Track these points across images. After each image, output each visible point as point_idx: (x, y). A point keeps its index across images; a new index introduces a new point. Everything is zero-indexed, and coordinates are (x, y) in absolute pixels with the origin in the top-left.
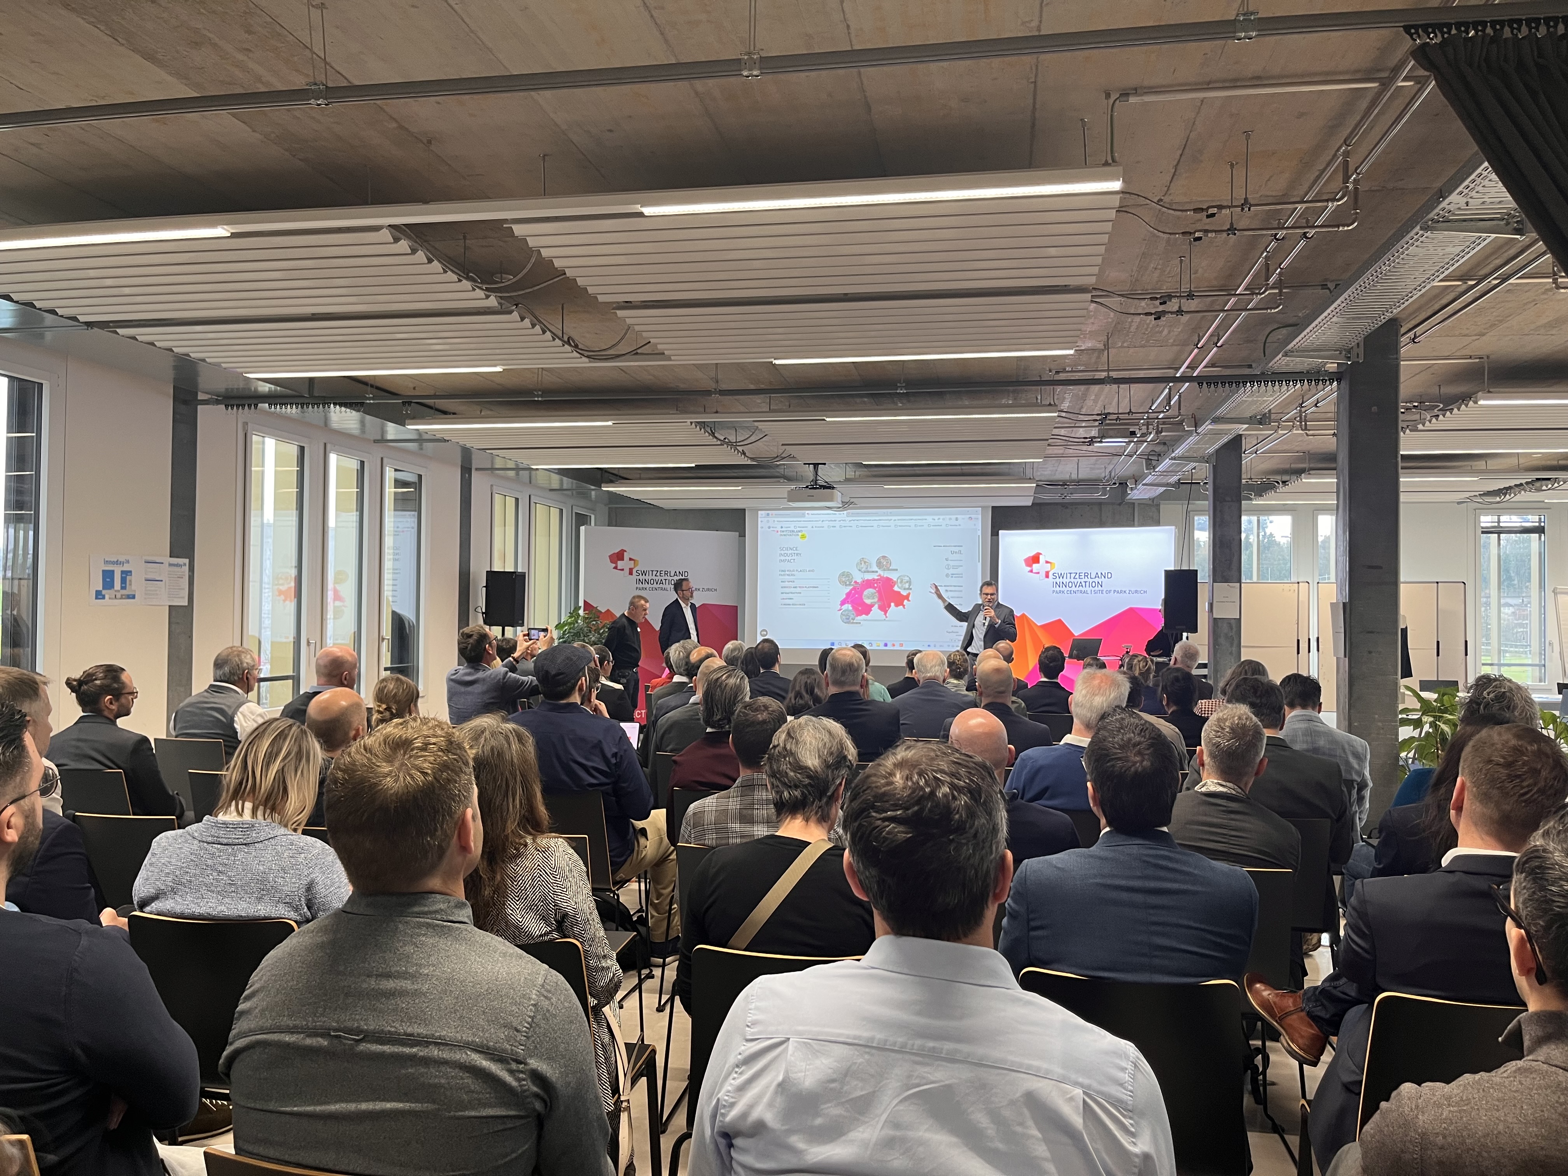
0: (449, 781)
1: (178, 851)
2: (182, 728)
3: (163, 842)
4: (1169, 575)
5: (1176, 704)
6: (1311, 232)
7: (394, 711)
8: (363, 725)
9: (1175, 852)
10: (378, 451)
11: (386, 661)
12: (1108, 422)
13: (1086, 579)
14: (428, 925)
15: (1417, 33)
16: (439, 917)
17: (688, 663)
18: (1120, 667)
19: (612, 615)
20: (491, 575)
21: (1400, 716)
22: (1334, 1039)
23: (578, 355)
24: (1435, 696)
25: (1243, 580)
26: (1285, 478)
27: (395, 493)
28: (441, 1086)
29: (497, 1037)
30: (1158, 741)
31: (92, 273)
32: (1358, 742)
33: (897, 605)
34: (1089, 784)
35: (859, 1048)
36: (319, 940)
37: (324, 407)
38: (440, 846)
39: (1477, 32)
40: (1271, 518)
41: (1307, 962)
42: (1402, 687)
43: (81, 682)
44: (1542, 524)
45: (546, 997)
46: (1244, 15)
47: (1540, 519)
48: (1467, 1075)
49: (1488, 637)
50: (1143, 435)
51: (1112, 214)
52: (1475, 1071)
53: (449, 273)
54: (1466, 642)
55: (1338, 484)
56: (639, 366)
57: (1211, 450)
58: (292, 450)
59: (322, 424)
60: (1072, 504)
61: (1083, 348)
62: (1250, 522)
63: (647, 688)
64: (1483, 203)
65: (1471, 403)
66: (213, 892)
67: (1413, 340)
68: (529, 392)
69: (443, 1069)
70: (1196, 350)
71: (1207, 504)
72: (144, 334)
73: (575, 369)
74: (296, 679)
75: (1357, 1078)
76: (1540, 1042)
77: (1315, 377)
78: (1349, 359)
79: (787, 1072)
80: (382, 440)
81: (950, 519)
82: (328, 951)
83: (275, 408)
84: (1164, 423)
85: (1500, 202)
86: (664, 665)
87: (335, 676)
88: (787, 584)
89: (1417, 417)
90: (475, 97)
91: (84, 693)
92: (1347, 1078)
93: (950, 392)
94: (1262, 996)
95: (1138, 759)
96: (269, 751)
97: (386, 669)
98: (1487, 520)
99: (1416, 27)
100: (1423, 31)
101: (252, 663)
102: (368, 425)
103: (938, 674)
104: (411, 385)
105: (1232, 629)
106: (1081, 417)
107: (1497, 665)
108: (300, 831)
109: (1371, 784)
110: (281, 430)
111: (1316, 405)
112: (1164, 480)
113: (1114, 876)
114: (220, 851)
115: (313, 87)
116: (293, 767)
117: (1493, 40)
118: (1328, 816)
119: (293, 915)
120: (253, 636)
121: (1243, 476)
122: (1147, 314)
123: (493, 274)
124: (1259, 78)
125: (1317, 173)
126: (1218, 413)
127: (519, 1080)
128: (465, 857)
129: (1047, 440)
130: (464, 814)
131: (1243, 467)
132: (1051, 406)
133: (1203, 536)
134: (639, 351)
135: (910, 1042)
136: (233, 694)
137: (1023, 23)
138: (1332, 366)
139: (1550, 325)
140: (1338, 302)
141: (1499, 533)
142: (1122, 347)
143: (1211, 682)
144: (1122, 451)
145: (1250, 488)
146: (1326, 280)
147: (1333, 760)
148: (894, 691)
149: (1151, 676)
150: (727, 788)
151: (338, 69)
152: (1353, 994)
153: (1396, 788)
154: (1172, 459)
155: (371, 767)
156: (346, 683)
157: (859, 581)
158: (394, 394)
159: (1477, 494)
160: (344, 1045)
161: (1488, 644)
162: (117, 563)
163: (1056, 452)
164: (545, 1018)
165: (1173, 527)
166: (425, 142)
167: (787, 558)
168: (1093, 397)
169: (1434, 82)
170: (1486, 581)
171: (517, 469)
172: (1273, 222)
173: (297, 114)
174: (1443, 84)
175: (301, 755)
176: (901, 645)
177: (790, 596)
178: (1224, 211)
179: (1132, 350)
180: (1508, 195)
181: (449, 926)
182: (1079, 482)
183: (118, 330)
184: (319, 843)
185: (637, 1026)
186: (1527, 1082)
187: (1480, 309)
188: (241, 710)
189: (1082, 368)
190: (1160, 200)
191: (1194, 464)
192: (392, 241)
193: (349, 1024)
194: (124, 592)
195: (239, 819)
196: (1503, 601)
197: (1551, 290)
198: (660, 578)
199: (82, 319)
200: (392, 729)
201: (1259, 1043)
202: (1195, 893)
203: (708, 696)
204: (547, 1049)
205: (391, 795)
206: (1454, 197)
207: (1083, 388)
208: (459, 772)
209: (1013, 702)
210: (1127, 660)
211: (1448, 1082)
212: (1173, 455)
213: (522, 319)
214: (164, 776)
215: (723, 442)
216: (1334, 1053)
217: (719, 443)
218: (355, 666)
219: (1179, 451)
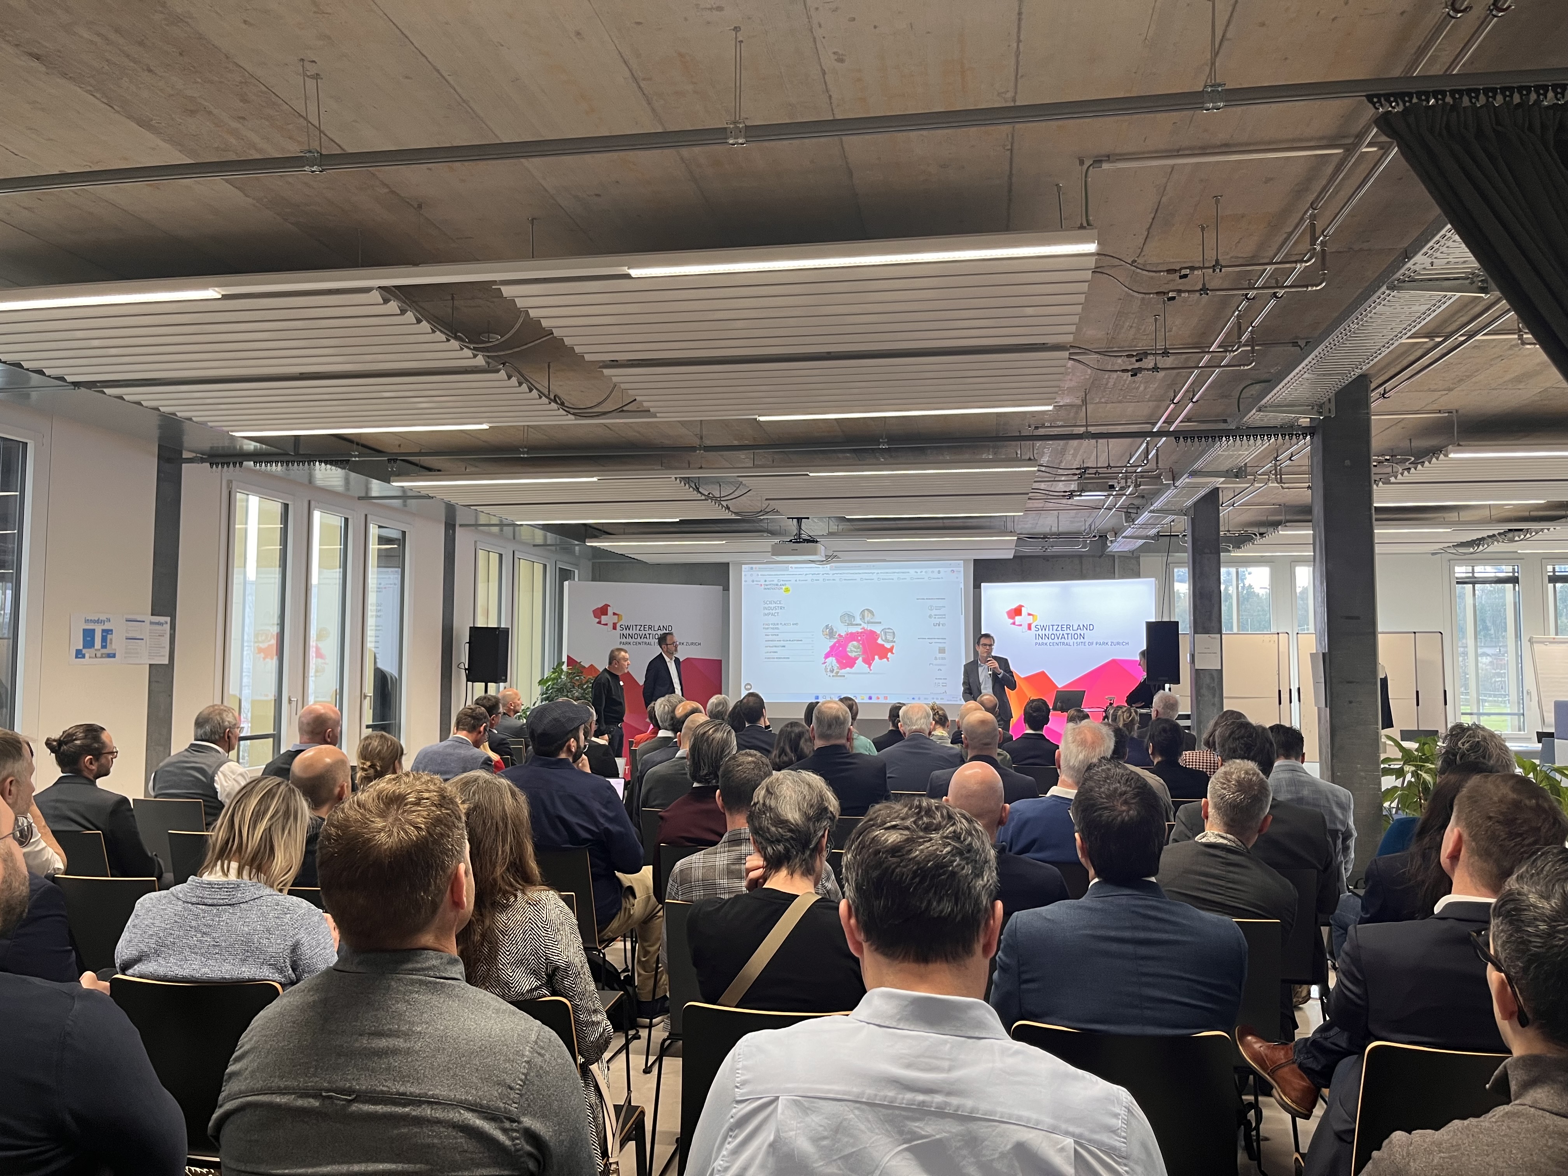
0: (442, 835)
1: (162, 913)
2: (161, 788)
3: (146, 902)
4: (1151, 627)
5: (1161, 755)
6: (1280, 293)
7: (379, 769)
8: (347, 782)
9: (1164, 902)
10: (362, 508)
11: (368, 719)
12: (1087, 476)
13: (1068, 631)
14: (421, 983)
15: (1379, 101)
16: (432, 973)
17: (673, 718)
18: (1104, 719)
19: (596, 670)
20: (474, 631)
21: (1382, 766)
22: (1326, 1092)
23: (565, 413)
24: (1416, 745)
25: (1224, 632)
26: (1262, 530)
27: (379, 550)
28: (434, 1145)
29: (490, 1095)
30: (1144, 791)
31: (79, 334)
32: (1343, 792)
33: (881, 658)
34: (1077, 835)
35: (850, 1103)
36: (311, 999)
37: (309, 464)
38: (433, 902)
39: (1437, 100)
40: (1250, 569)
41: (1297, 1014)
42: (1383, 737)
43: (60, 742)
44: (1516, 574)
45: (539, 1054)
46: (1211, 86)
47: (1514, 569)
48: (1456, 1122)
49: (1466, 686)
50: (1122, 489)
51: (1088, 275)
52: (1464, 1118)
53: (438, 332)
54: (1445, 691)
55: (1314, 536)
56: (625, 423)
57: (1189, 503)
58: (276, 507)
59: (306, 482)
60: (1053, 557)
61: (1061, 404)
62: (1229, 574)
63: (631, 743)
64: (1448, 263)
65: (1442, 456)
66: (196, 953)
67: (1383, 395)
68: (514, 449)
69: (436, 1128)
70: (1172, 406)
71: (1186, 556)
72: (131, 394)
73: (560, 426)
74: (276, 738)
75: (1347, 1127)
76: (1526, 1086)
77: (1289, 431)
78: (1321, 413)
79: (778, 1131)
80: (366, 497)
81: (933, 572)
82: (319, 1010)
83: (260, 466)
84: (1142, 477)
85: (1464, 262)
86: (648, 720)
87: (318, 734)
88: (770, 638)
89: (1389, 470)
90: (466, 163)
91: (63, 753)
92: (1340, 1127)
93: (930, 448)
94: (1254, 1048)
95: (1124, 808)
96: (257, 809)
97: (368, 727)
98: (1461, 571)
99: (1378, 96)
100: (1385, 100)
101: (234, 722)
102: (352, 483)
103: (923, 726)
104: (397, 443)
105: (1214, 680)
106: (1060, 472)
107: (1476, 714)
108: (286, 891)
109: (1355, 834)
110: (264, 488)
111: (1290, 459)
112: (1144, 533)
113: (1103, 927)
114: (204, 911)
115: (307, 155)
116: (280, 825)
117: (1454, 107)
118: (1315, 867)
119: (277, 976)
120: (234, 696)
121: (1221, 528)
122: (1124, 371)
123: (480, 334)
124: (1226, 145)
125: (1285, 236)
126: (1195, 466)
127: (513, 1139)
128: (458, 912)
129: (1027, 494)
130: (457, 868)
131: (1221, 519)
132: (1031, 461)
133: (1183, 588)
134: (625, 408)
135: (900, 1096)
136: (214, 753)
137: (999, 94)
138: (1305, 421)
139: (1518, 379)
140: (1309, 359)
141: (1474, 583)
142: (1099, 403)
143: (1194, 733)
144: (1101, 504)
145: (1229, 540)
146: (1297, 338)
147: (1318, 810)
148: (880, 744)
149: (1136, 727)
150: (714, 843)
151: (330, 136)
152: (1344, 1045)
153: (1381, 838)
154: (1151, 512)
155: (365, 823)
156: (329, 740)
157: (843, 634)
158: (379, 452)
159: (1451, 545)
160: (336, 1105)
161: (1467, 694)
162: (98, 621)
163: (1036, 505)
164: (539, 1075)
165: (1153, 579)
166: (416, 206)
167: (771, 611)
168: (1072, 452)
169: (1396, 149)
170: (1463, 631)
171: (501, 525)
172: (1244, 283)
173: (290, 180)
174: (1406, 151)
175: (288, 814)
176: (886, 698)
177: (775, 649)
178: (1196, 272)
179: (1109, 406)
180: (1470, 255)
181: (442, 983)
182: (1059, 535)
183: (105, 390)
184: (305, 903)
185: (623, 1088)
186: (1515, 1126)
187: (1448, 365)
188: (221, 769)
189: (1060, 423)
190: (1135, 261)
191: (1170, 518)
192: (382, 302)
193: (341, 1084)
194: (104, 651)
195: (224, 879)
196: (1480, 651)
197: (1516, 345)
198: (644, 632)
199: (69, 379)
200: (385, 784)
201: (1251, 1098)
202: (1184, 943)
203: (694, 749)
204: (540, 1107)
205: (385, 850)
206: (1419, 258)
207: (1062, 442)
208: (451, 827)
209: (999, 754)
210: (1111, 712)
211: (1437, 1129)
212: (1152, 508)
213: (509, 377)
214: (143, 837)
215: (708, 497)
216: (1325, 1106)
217: (703, 498)
218: (338, 723)
219: (1157, 505)
